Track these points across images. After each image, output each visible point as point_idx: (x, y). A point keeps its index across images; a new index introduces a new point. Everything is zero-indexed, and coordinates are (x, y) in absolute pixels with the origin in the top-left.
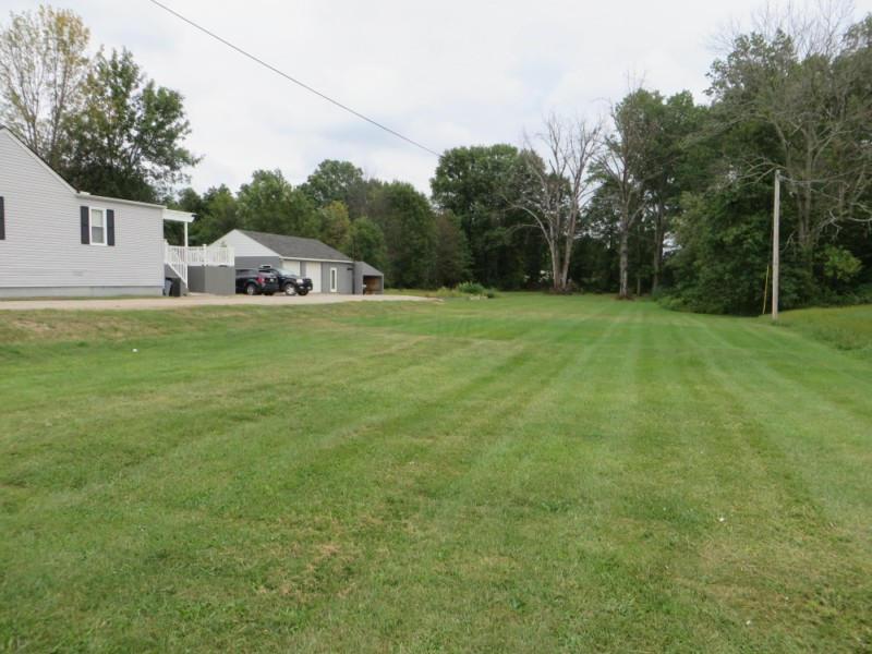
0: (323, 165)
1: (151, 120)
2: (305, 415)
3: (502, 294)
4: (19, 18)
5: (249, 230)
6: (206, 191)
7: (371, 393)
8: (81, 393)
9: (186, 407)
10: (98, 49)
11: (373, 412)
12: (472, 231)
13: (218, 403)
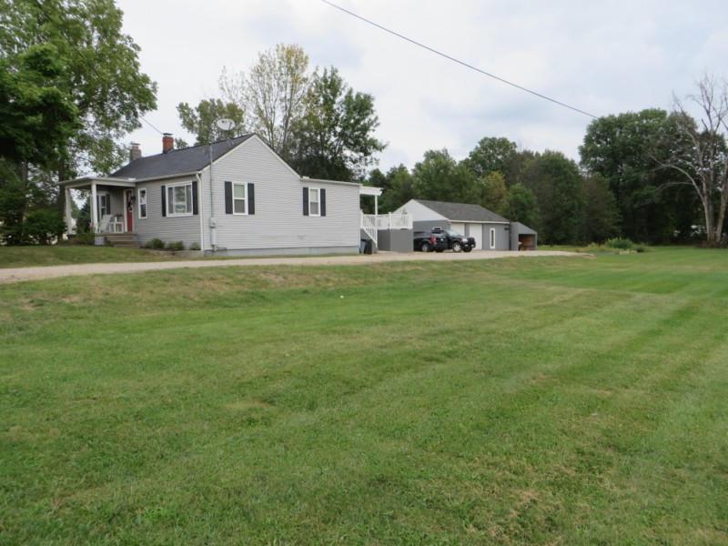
0: (482, 142)
1: (350, 118)
2: (484, 359)
3: (652, 248)
4: (263, 56)
5: (422, 199)
6: (389, 170)
7: (541, 341)
8: (308, 330)
9: (385, 347)
10: (314, 70)
11: (547, 360)
12: (620, 191)
13: (410, 344)
